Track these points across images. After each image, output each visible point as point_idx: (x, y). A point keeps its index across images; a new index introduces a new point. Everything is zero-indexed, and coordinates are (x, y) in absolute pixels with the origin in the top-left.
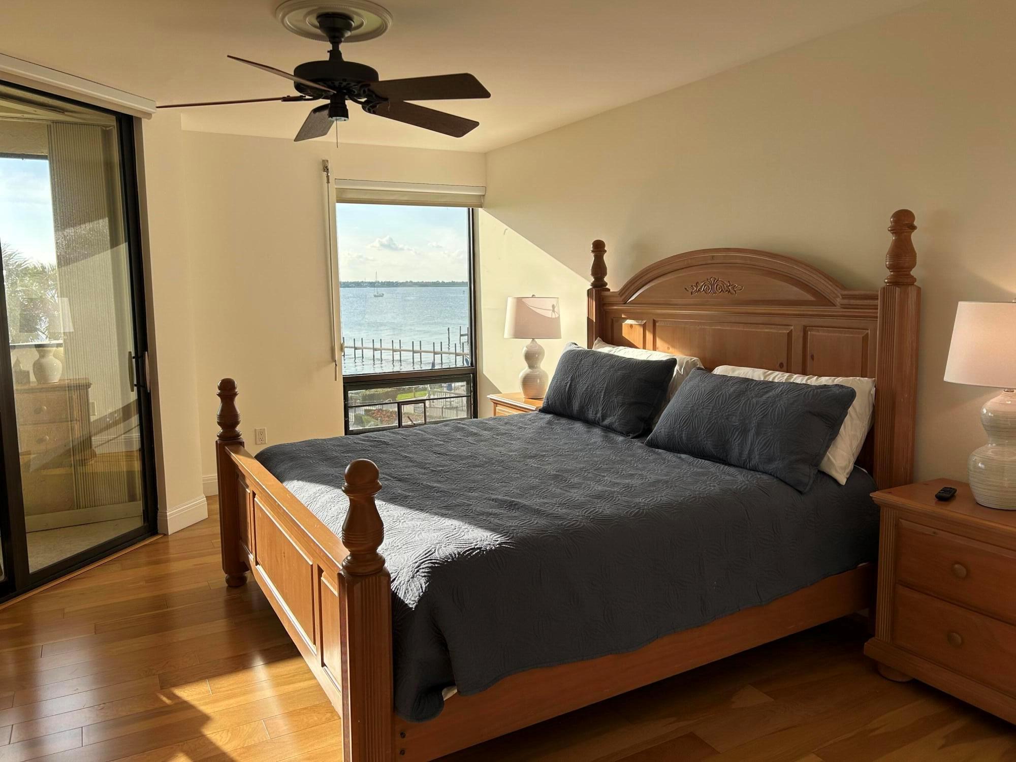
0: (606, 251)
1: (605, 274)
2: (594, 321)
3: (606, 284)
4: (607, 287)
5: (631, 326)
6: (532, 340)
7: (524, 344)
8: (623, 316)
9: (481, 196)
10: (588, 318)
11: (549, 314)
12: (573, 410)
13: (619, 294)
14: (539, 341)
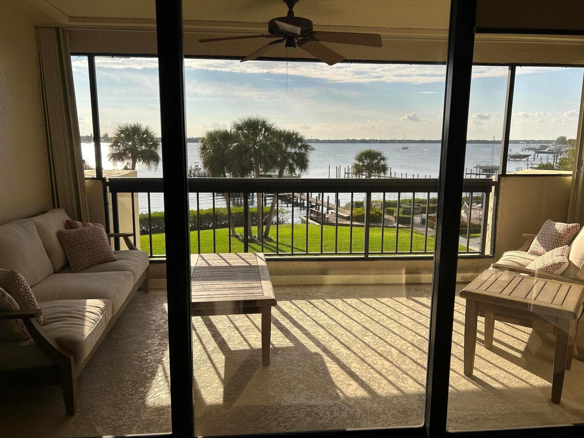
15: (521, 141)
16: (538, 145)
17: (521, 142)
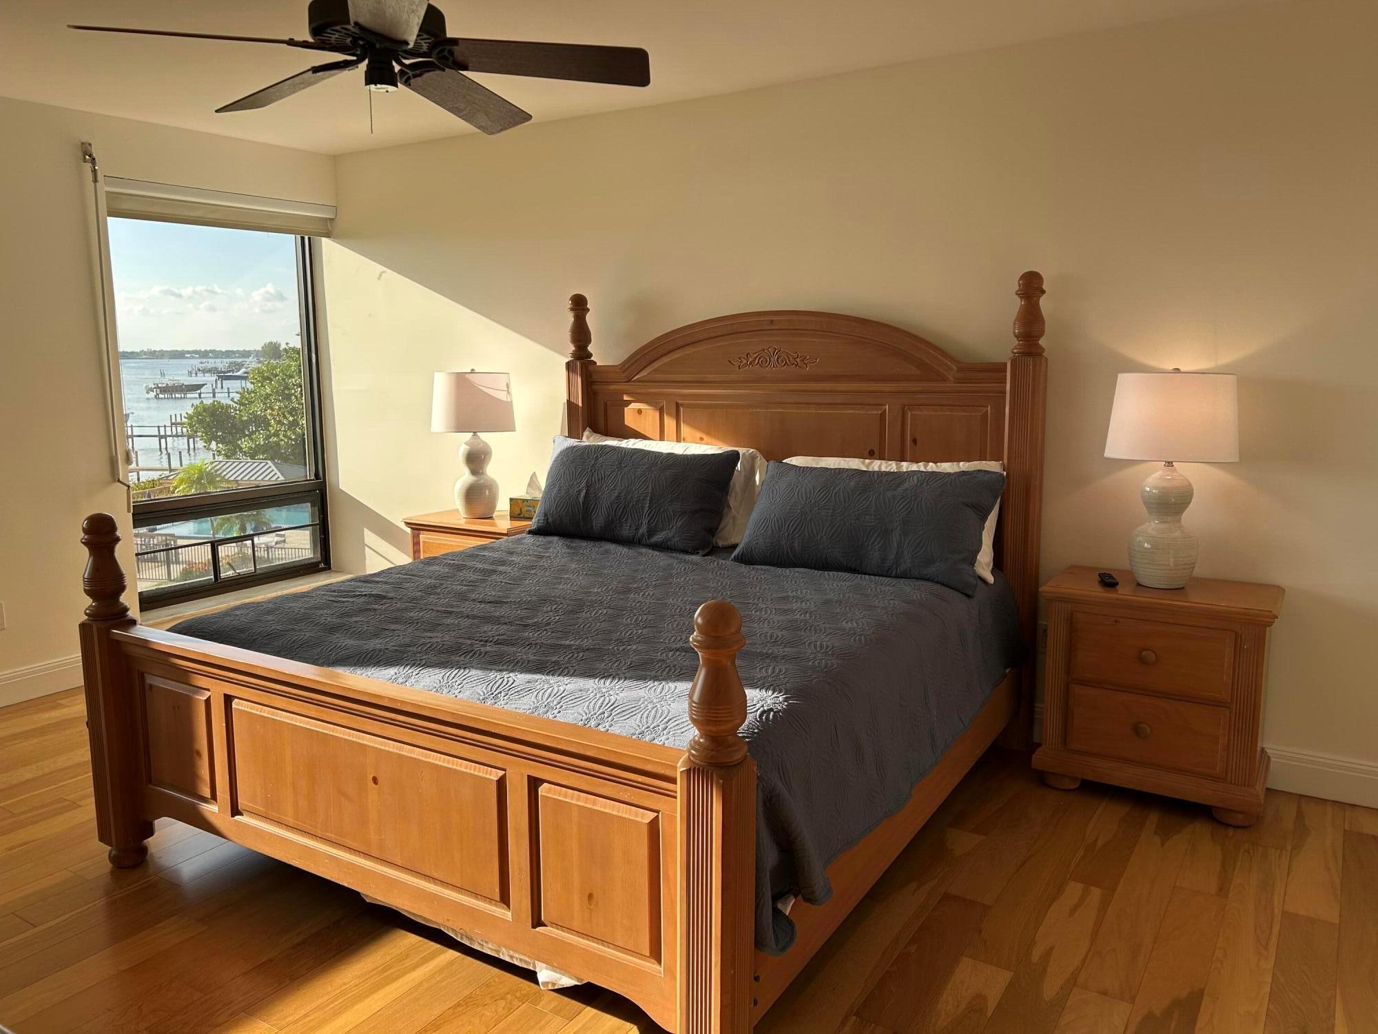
0: (588, 310)
1: (588, 341)
2: (580, 404)
3: (591, 355)
4: (592, 359)
5: (640, 411)
6: (472, 434)
7: (462, 442)
8: (626, 398)
9: (325, 220)
10: (569, 402)
11: (502, 396)
12: (592, 527)
13: (621, 369)
14: (483, 436)
15: (188, 352)
16: (225, 360)
17: (189, 355)
